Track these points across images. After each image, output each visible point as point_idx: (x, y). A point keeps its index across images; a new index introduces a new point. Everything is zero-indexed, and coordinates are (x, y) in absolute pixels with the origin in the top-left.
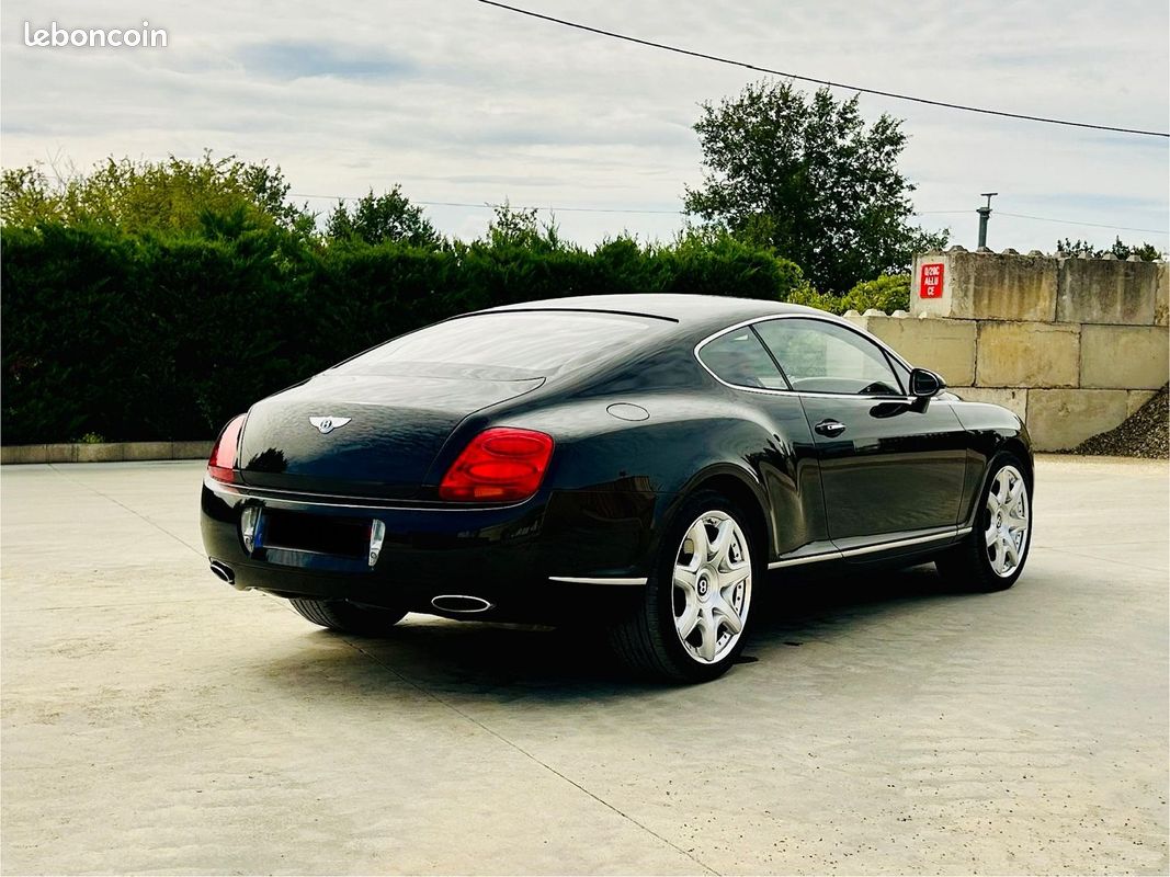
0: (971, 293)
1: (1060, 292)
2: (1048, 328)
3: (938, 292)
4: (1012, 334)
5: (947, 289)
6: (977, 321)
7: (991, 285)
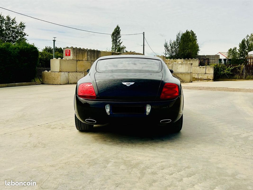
0: (75, 55)
1: (88, 56)
2: (86, 61)
3: (69, 55)
4: (82, 63)
5: (71, 54)
6: (76, 60)
7: (78, 54)
